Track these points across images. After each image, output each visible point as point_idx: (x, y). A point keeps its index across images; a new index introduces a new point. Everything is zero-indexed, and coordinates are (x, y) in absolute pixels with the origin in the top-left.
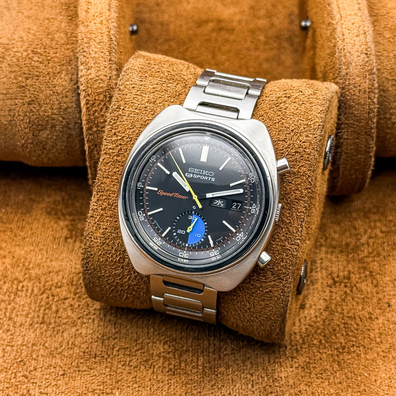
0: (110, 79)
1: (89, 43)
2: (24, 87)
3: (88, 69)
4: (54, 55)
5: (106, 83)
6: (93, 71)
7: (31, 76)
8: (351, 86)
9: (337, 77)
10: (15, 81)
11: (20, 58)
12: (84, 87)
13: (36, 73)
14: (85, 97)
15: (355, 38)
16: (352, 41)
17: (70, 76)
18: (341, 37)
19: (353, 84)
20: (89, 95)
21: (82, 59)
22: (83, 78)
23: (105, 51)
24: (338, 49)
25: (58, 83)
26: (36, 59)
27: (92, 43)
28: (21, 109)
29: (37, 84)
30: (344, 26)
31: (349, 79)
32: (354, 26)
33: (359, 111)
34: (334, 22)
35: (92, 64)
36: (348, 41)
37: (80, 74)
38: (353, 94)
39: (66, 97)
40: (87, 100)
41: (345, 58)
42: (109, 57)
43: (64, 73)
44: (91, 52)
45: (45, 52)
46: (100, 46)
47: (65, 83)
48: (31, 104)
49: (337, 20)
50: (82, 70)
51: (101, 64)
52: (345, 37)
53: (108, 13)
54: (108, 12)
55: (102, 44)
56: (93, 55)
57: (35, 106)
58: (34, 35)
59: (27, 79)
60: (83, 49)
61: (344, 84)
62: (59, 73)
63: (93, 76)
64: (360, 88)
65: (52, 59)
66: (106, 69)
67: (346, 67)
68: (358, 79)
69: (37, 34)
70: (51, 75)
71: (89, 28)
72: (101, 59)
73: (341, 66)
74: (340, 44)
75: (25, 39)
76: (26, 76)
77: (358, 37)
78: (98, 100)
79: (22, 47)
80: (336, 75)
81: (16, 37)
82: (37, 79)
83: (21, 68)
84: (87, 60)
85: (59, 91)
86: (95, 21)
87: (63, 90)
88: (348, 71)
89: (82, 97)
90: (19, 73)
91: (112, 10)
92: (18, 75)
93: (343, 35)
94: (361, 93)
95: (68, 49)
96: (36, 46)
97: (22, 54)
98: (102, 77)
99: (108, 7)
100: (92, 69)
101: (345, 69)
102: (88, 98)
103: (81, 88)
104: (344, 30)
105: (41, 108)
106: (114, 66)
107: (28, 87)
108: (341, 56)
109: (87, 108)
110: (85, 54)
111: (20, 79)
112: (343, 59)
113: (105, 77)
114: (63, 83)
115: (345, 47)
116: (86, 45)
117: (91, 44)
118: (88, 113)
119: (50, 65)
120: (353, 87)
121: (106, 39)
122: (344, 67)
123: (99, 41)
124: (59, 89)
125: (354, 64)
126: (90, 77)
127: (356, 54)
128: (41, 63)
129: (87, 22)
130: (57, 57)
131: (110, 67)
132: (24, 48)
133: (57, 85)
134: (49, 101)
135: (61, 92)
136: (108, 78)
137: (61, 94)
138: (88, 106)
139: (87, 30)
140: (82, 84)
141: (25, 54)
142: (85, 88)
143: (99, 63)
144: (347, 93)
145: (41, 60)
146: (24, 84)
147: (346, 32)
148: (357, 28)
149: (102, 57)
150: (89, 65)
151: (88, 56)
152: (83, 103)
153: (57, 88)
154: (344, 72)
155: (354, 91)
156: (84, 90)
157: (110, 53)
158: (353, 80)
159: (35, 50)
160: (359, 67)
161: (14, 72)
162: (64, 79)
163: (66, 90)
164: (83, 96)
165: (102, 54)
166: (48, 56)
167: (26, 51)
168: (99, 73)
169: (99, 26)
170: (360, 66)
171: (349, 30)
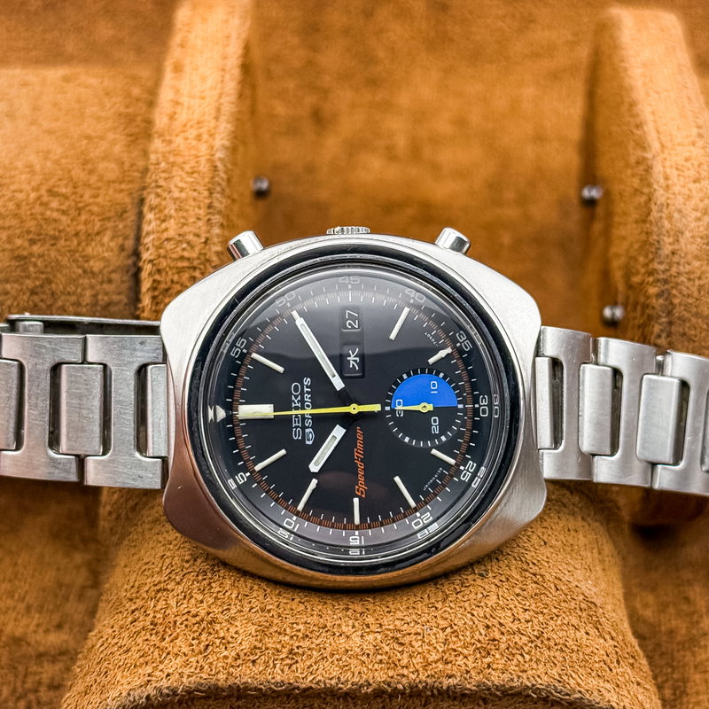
0: (206, 243)
1: (170, 173)
2: (26, 258)
3: (164, 221)
4: (91, 200)
5: (197, 249)
6: (172, 224)
7: (41, 237)
8: (682, 278)
9: (652, 260)
10: (8, 246)
11: (24, 203)
12: (151, 254)
13: (52, 233)
14: (150, 274)
15: (691, 186)
16: (686, 191)
17: (120, 240)
18: (662, 180)
19: (686, 273)
20: (159, 271)
21: (152, 199)
22: (151, 237)
23: (201, 188)
24: (655, 204)
25: (95, 253)
26: (54, 204)
27: (176, 171)
28: (15, 304)
29: (53, 254)
30: (667, 164)
31: (678, 264)
32: (688, 164)
33: (698, 330)
34: (649, 155)
35: (172, 212)
36: (676, 189)
37: (146, 228)
38: (685, 293)
39: (110, 281)
40: (154, 281)
41: (670, 222)
42: (207, 201)
43: (109, 234)
44: (173, 189)
45: (75, 193)
46: (192, 180)
47: (110, 254)
48: (36, 294)
49: (654, 151)
50: (150, 222)
51: (191, 213)
52: (670, 182)
53: (213, 123)
54: (214, 121)
55: (195, 175)
56: (176, 194)
57: (44, 297)
58: (57, 162)
59: (33, 242)
60: (156, 181)
61: (668, 274)
62: (98, 233)
63: (171, 233)
64: (702, 282)
65: (88, 208)
66: (200, 223)
67: (671, 240)
68: (697, 264)
69: (63, 161)
70: (83, 237)
71: (173, 146)
72: (192, 203)
73: (662, 237)
74: (660, 196)
75: (38, 168)
76: (31, 236)
77: (697, 184)
78: (177, 283)
79: (29, 183)
80: (651, 256)
81: (20, 164)
82: (53, 245)
83: (22, 222)
84: (164, 203)
85: (96, 269)
86: (187, 134)
87: (105, 267)
88: (676, 247)
89: (144, 275)
90: (18, 231)
91: (223, 118)
92: (16, 234)
93: (667, 178)
94: (702, 293)
95: (122, 191)
96: (59, 183)
97: (28, 195)
98: (191, 237)
99: (213, 113)
100: (172, 221)
101: (670, 244)
102: (157, 277)
103: (146, 256)
104: (668, 171)
105: (56, 300)
106: (216, 219)
107: (33, 260)
108: (661, 218)
109: (154, 298)
110: (159, 190)
111: (19, 242)
112: (666, 223)
113: (195, 239)
114: (106, 254)
115: (669, 201)
116: (163, 175)
117: (174, 173)
118: (154, 308)
119: (83, 218)
120: (685, 280)
121: (204, 167)
122: (667, 240)
123: (190, 170)
124: (96, 265)
125: (688, 234)
126: (165, 235)
127: (693, 216)
128: (64, 212)
129: (170, 134)
130: (98, 204)
131: (209, 220)
132: (34, 184)
133: (94, 257)
134: (74, 288)
135: (101, 271)
136: (203, 240)
137: (100, 276)
138: (156, 293)
139: (168, 149)
140: (148, 249)
141: (33, 195)
142: (152, 257)
143: (187, 211)
144: (674, 292)
145: (64, 207)
146: (25, 253)
147: (673, 173)
148: (696, 166)
149: (194, 199)
150: (166, 212)
151: (165, 194)
152: (146, 285)
153: (92, 263)
154: (667, 250)
155: (688, 288)
156: (151, 261)
157: (211, 193)
158: (687, 266)
159: (56, 189)
160: (699, 240)
161: (10, 228)
162: (109, 246)
163: (111, 268)
164: (147, 272)
165: (195, 194)
166: (80, 202)
167: (36, 189)
168: (186, 229)
169: (194, 143)
170: (702, 238)
171: (677, 169)
